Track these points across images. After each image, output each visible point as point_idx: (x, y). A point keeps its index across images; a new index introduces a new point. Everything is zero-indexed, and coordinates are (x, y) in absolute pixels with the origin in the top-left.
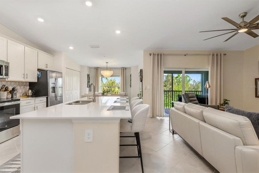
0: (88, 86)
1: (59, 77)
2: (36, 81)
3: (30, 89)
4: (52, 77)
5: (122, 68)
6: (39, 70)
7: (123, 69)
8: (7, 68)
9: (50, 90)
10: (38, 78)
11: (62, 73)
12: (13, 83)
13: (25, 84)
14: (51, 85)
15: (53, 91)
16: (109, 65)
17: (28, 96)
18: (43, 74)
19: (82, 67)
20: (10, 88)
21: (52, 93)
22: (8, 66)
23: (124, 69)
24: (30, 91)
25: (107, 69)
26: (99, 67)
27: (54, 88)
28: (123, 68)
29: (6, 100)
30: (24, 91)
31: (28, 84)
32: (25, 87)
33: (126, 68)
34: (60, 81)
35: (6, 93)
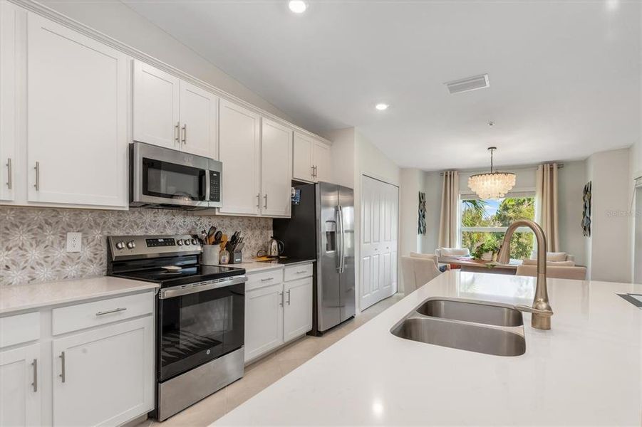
0: (422, 228)
1: (346, 205)
2: (289, 215)
3: (275, 237)
4: (327, 205)
5: (547, 163)
6: (295, 184)
7: (552, 169)
8: (216, 177)
9: (324, 241)
10: (293, 206)
11: (352, 190)
12: (235, 222)
13: (263, 223)
14: (325, 227)
15: (330, 247)
17: (270, 259)
18: (306, 193)
19: (403, 171)
20: (228, 234)
21: (327, 250)
22: (218, 173)
23: (555, 166)
24: (275, 243)
25: (491, 170)
26: (454, 170)
27: (332, 236)
28: (551, 163)
29: (216, 271)
30: (260, 243)
31: (271, 223)
32: (265, 232)
33: (561, 165)
34: (347, 213)
35: (218, 248)
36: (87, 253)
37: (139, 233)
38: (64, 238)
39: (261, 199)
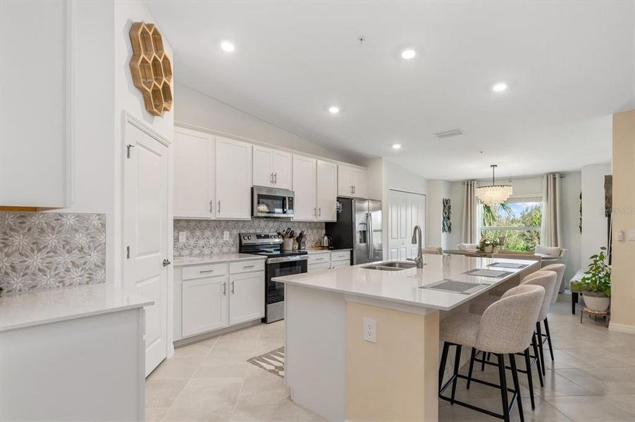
0: (446, 228)
1: (375, 210)
2: (335, 220)
3: (326, 234)
4: (361, 210)
5: (551, 173)
6: (339, 199)
7: (555, 179)
8: (291, 200)
9: (358, 237)
10: (338, 214)
11: (380, 201)
12: (301, 225)
13: (319, 225)
14: (358, 228)
15: (363, 240)
16: (500, 172)
17: (323, 248)
18: (346, 204)
20: (298, 233)
21: (361, 242)
22: (292, 198)
23: (557, 176)
24: (326, 238)
25: (494, 182)
26: (474, 180)
27: (364, 233)
28: (554, 174)
29: (291, 252)
30: (317, 238)
31: (324, 225)
32: (320, 231)
33: (562, 175)
34: (377, 217)
35: (292, 240)
36: (231, 241)
37: (252, 231)
38: (223, 234)
39: (317, 211)
